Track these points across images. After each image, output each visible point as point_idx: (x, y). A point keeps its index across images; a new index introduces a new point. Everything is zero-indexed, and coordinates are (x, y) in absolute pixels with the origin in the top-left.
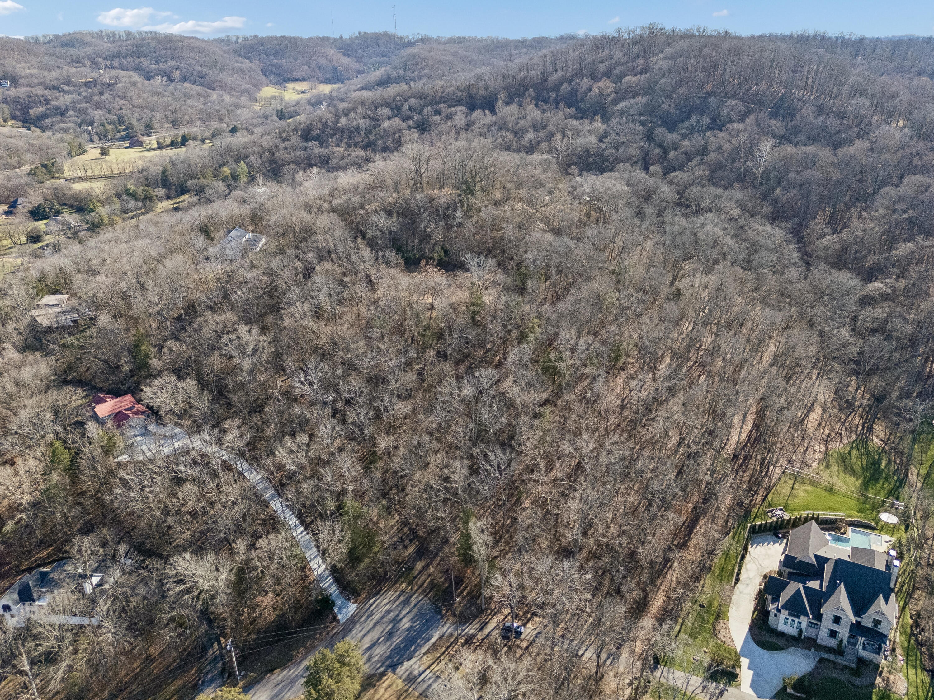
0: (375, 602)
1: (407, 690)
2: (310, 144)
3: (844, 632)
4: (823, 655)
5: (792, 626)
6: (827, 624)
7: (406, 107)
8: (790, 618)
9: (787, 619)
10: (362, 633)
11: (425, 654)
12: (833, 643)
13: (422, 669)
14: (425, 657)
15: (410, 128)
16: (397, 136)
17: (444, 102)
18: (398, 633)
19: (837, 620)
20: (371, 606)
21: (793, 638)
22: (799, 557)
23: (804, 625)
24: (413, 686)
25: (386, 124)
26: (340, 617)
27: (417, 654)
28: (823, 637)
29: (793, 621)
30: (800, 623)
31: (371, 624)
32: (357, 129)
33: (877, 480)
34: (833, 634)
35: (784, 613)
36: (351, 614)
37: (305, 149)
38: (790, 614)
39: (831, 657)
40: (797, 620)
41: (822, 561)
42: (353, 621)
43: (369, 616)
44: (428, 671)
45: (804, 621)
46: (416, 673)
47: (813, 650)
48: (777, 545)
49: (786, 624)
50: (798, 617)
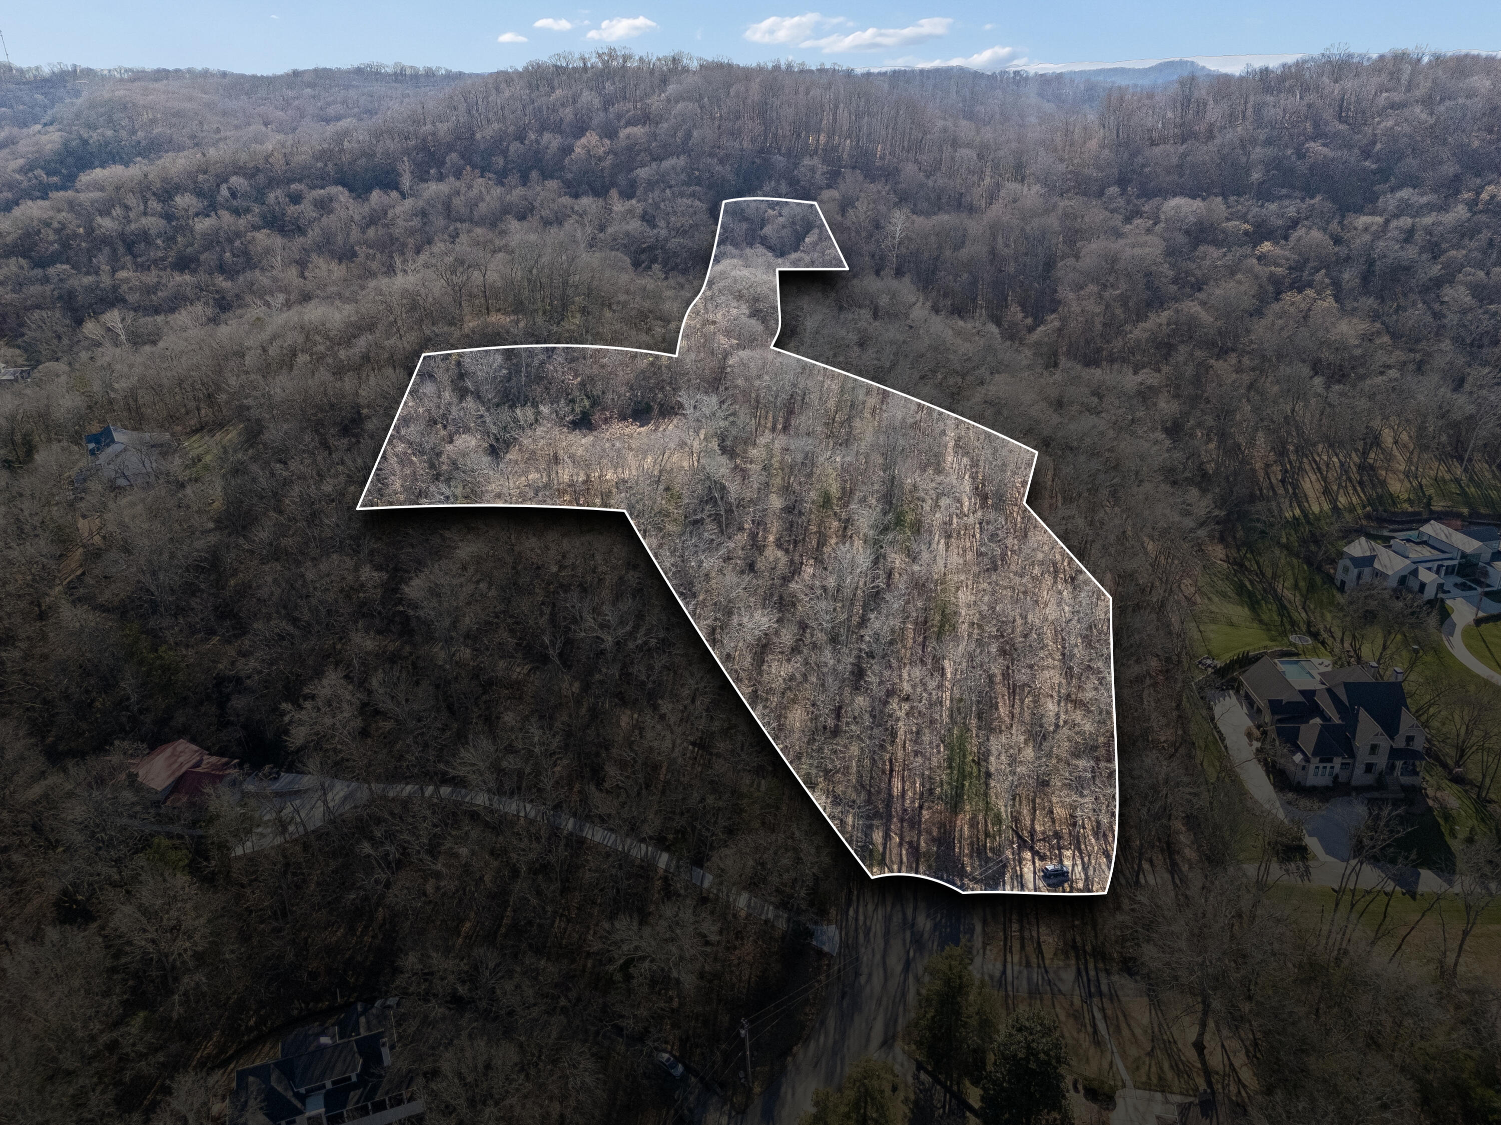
0: (857, 912)
1: (1007, 996)
2: (51, 271)
3: (1381, 761)
4: (1368, 795)
5: (1323, 775)
6: (1363, 756)
7: (224, 191)
8: (1321, 765)
9: (1317, 768)
10: (878, 957)
11: (984, 948)
12: (1369, 779)
13: (999, 966)
14: (988, 952)
15: (256, 228)
16: (237, 243)
17: (300, 181)
18: (926, 936)
19: (1374, 748)
20: (857, 920)
21: (1327, 788)
22: (1285, 698)
23: (1337, 768)
24: (1009, 988)
25: (202, 225)
26: (826, 949)
27: (975, 952)
28: (1359, 776)
29: (1325, 767)
30: (1332, 767)
31: (880, 942)
32: (145, 236)
33: (1258, 602)
34: (1369, 768)
35: (1315, 761)
36: (837, 938)
37: (46, 280)
38: (1321, 761)
39: (1376, 795)
40: (1329, 765)
41: (1309, 694)
42: (849, 947)
43: (867, 933)
44: (1009, 966)
45: (1337, 762)
46: (997, 974)
47: (1354, 794)
48: (1227, 698)
49: (1316, 775)
50: (1330, 760)
